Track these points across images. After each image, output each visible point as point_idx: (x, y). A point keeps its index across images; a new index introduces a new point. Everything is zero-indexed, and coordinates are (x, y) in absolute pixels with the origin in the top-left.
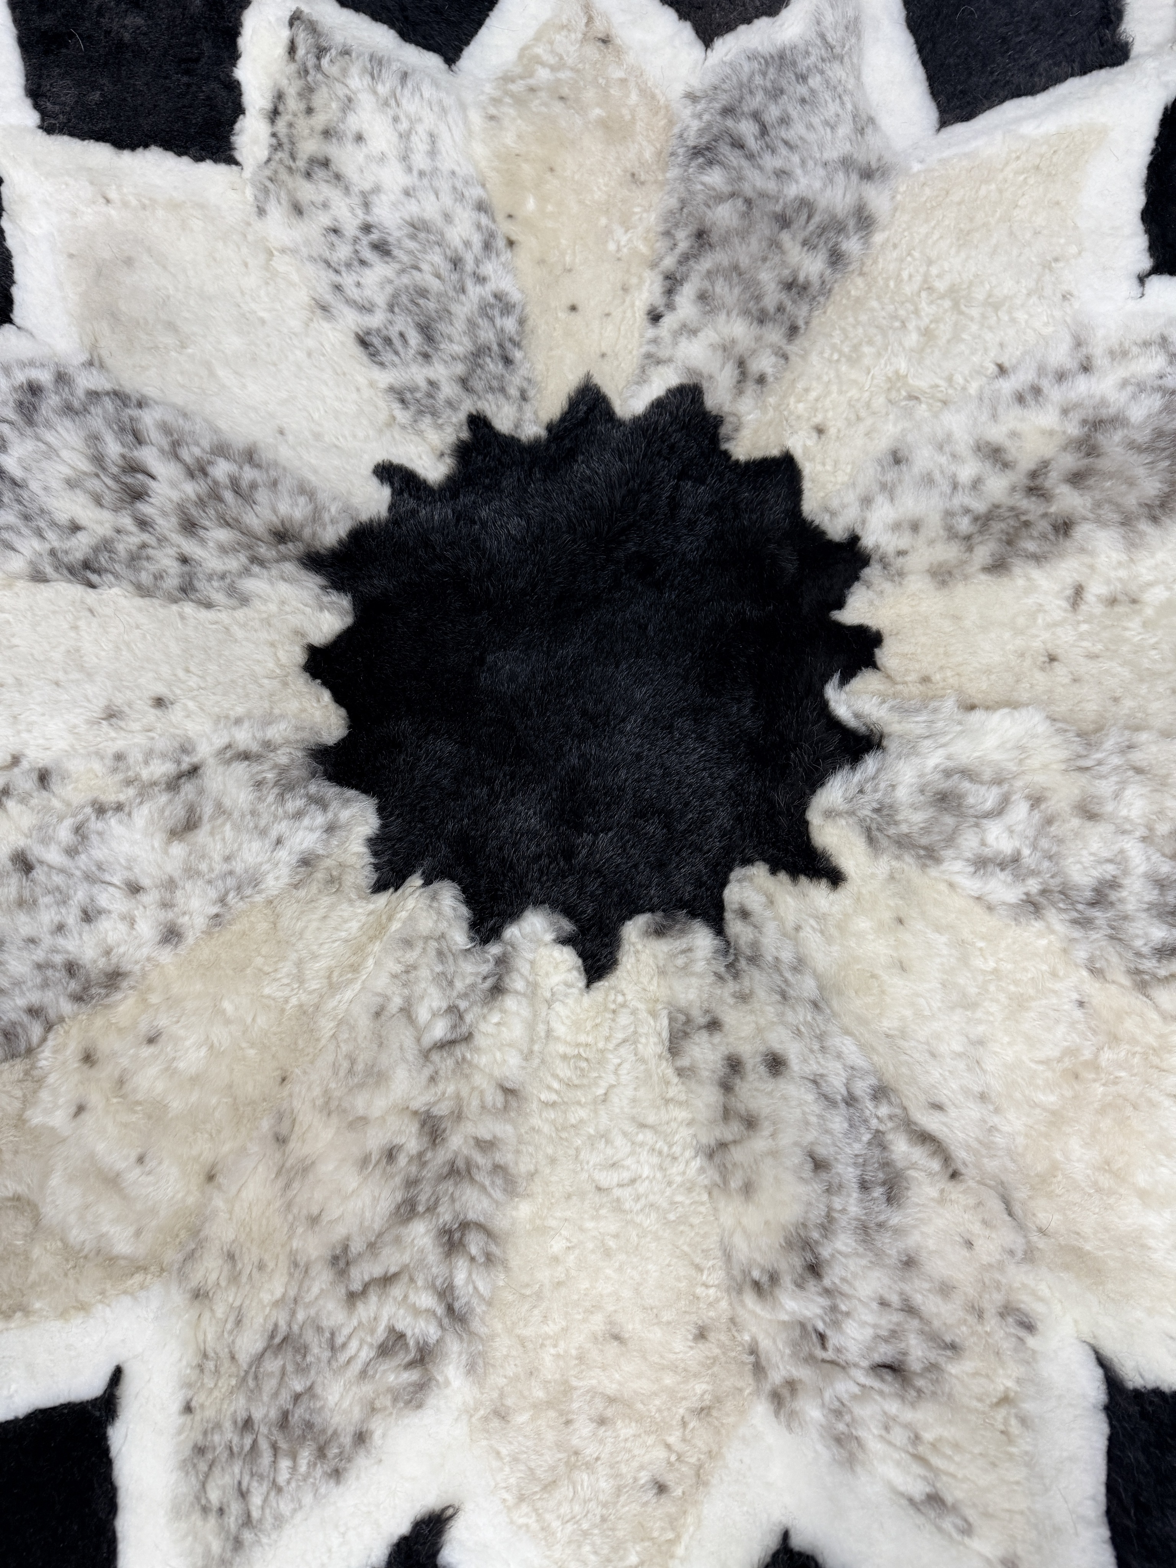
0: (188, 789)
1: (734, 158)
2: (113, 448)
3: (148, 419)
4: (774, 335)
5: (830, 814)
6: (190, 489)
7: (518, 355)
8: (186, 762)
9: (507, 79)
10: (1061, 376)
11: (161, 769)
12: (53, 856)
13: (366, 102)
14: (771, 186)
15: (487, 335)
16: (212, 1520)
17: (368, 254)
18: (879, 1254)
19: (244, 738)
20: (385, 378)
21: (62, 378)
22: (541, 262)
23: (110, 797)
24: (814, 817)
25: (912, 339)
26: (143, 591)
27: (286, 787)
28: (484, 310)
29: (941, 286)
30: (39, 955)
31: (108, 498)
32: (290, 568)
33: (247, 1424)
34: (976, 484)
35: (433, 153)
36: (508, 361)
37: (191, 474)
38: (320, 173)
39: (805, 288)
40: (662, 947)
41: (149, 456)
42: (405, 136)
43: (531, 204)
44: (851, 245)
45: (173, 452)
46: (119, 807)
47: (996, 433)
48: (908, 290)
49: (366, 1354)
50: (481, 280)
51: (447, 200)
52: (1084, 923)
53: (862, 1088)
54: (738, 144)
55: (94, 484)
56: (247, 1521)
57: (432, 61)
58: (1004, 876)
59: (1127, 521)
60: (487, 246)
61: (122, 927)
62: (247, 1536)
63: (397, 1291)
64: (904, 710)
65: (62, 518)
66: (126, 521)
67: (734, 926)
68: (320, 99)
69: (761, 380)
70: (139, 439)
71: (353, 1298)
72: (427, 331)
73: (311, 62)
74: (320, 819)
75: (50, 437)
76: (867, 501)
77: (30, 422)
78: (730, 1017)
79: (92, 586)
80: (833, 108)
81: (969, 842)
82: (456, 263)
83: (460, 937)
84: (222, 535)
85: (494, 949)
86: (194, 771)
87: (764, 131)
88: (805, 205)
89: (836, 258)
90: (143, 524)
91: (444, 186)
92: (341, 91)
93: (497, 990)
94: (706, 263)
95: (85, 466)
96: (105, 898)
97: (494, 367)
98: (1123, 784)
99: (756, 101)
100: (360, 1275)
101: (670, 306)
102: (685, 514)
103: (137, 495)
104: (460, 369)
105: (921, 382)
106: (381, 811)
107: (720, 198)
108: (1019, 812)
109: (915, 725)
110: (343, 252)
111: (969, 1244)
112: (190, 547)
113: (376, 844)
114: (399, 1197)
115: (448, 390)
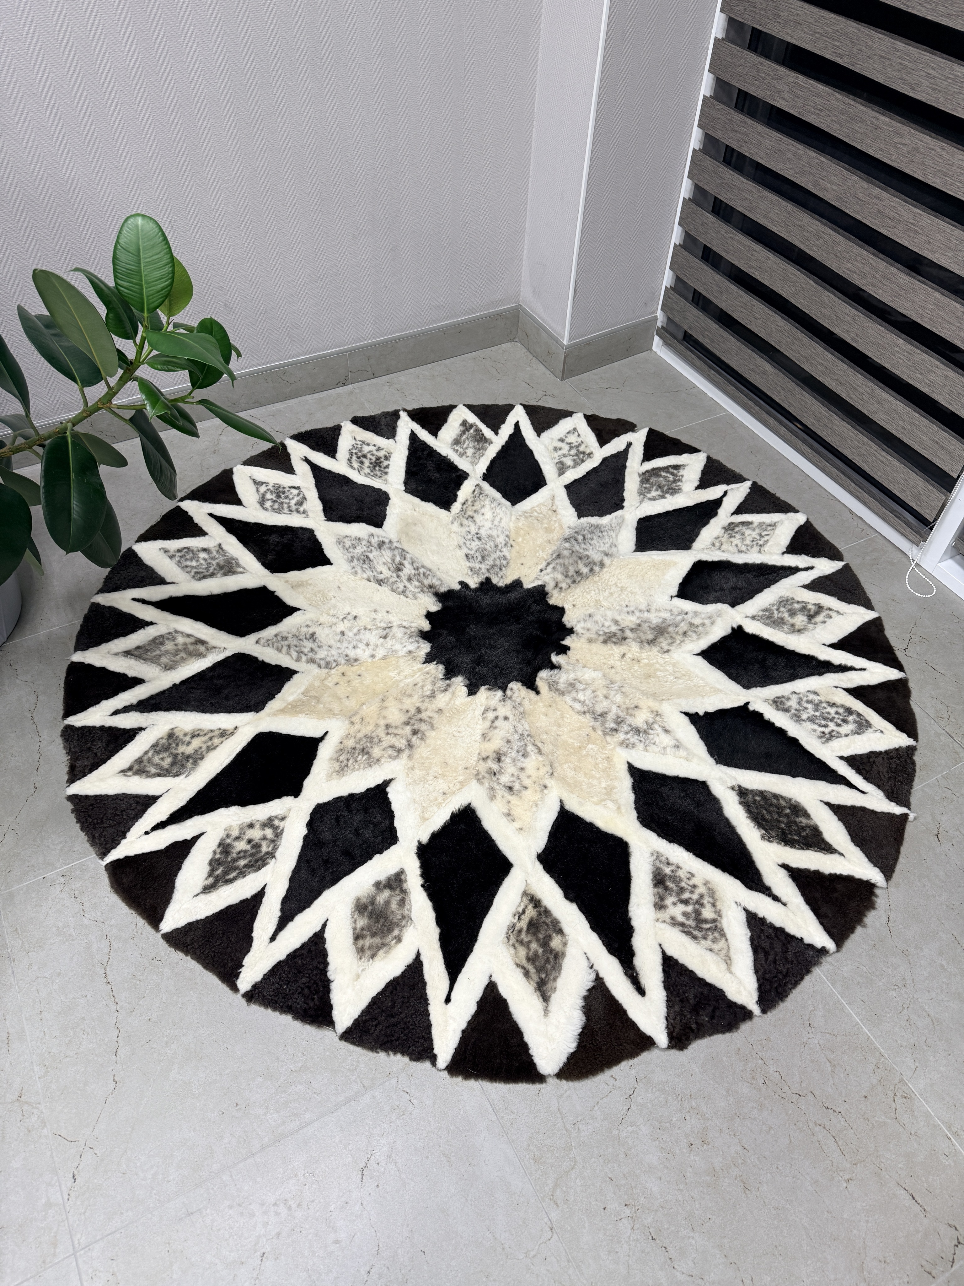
0: (388, 630)
1: (574, 542)
2: (398, 559)
3: (408, 556)
4: (569, 581)
5: (541, 679)
6: (413, 572)
7: (504, 569)
8: (389, 625)
9: (526, 512)
10: (640, 611)
11: (383, 625)
12: (351, 634)
13: (488, 507)
14: (581, 551)
15: (498, 563)
16: (339, 763)
17: (475, 539)
18: (515, 765)
19: (405, 624)
20: (469, 564)
21: (390, 542)
22: (518, 552)
23: (369, 627)
24: (538, 679)
25: (607, 594)
26: (393, 591)
27: (411, 636)
28: (499, 558)
29: (619, 585)
30: (340, 651)
31: (392, 569)
32: (430, 594)
33: (354, 749)
34: (609, 627)
35: (500, 522)
36: (501, 569)
37: (414, 569)
38: (470, 519)
39: (581, 574)
40: (489, 693)
41: (406, 563)
42: (494, 517)
43: (520, 539)
44: (597, 569)
45: (412, 563)
46: (370, 630)
47: (618, 618)
48: (610, 583)
49: (386, 745)
50: (501, 551)
51: (499, 532)
52: (595, 719)
53: (526, 733)
54: (576, 540)
55: (390, 565)
56: (347, 766)
57: (509, 504)
58: (580, 704)
59: (641, 642)
60: (505, 545)
61: (362, 652)
62: (346, 768)
63: (398, 737)
64: (569, 664)
65: (379, 570)
66: (395, 575)
67: (508, 692)
68: (476, 504)
69: (561, 588)
70: (405, 559)
71: (388, 734)
72: (483, 558)
73: (478, 495)
74: (417, 645)
75: (383, 552)
76: (579, 622)
77: (380, 548)
78: (499, 709)
79: (381, 585)
80: (607, 540)
81: (574, 694)
82: (496, 546)
83: (441, 676)
84: (417, 584)
85: (448, 682)
86: (391, 627)
87: (585, 539)
88: (588, 557)
89: (592, 570)
90: (398, 576)
91: (500, 529)
92: (482, 503)
93: (446, 690)
94: (558, 561)
95: (389, 560)
96: (360, 645)
97: (496, 569)
98: (616, 694)
99: (585, 533)
100: (391, 731)
101: (546, 569)
102: (532, 610)
103: (399, 570)
104: (488, 567)
105: (603, 603)
106: (432, 647)
107: (566, 549)
108: (589, 692)
109: (570, 667)
110: (469, 537)
111: (538, 769)
112: (407, 584)
113: (428, 655)
114: (406, 720)
115: (484, 570)
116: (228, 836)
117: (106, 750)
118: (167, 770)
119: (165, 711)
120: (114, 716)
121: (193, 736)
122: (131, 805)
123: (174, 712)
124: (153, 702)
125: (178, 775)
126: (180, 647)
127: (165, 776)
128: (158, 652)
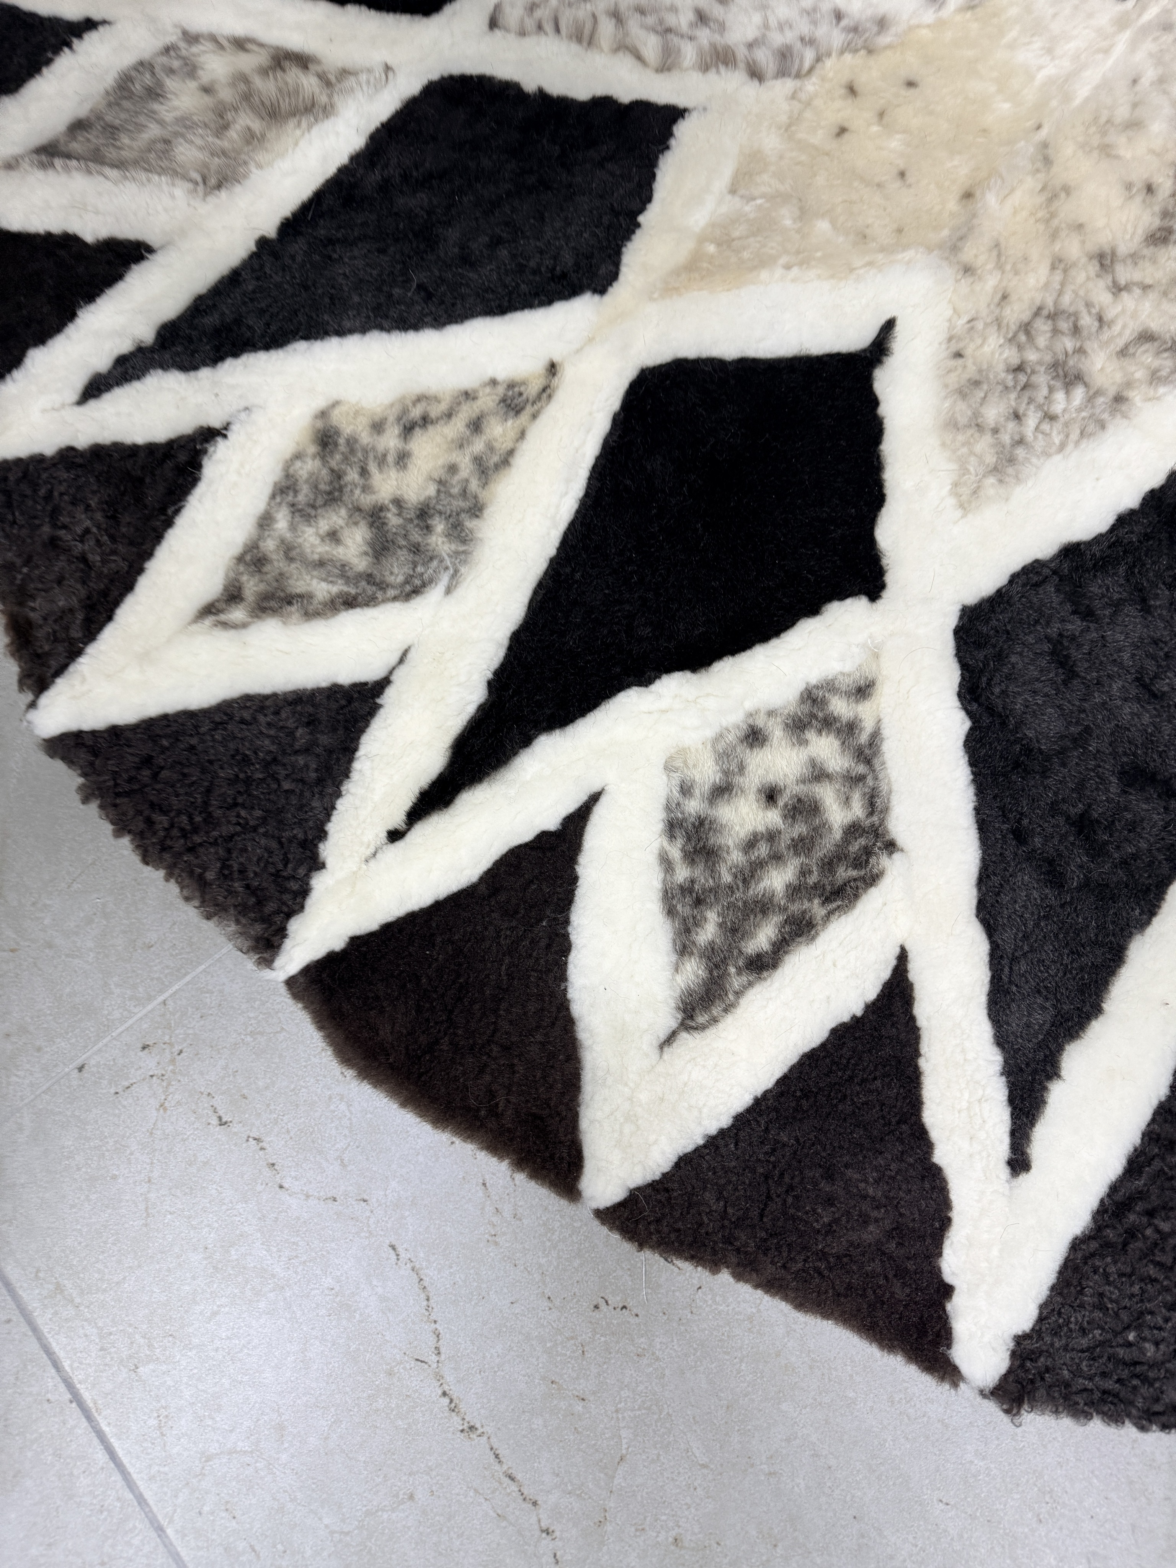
16: (985, 436)
33: (1021, 368)
49: (1125, 335)
56: (1020, 440)
62: (1020, 451)
71: (1115, 288)
116: (686, 789)
117: (112, 538)
118: (369, 578)
119: (267, 347)
120: (92, 404)
121: (408, 429)
122: (291, 734)
123: (301, 346)
124: (210, 321)
125: (416, 591)
126: (226, 94)
127: (370, 602)
128: (154, 131)
